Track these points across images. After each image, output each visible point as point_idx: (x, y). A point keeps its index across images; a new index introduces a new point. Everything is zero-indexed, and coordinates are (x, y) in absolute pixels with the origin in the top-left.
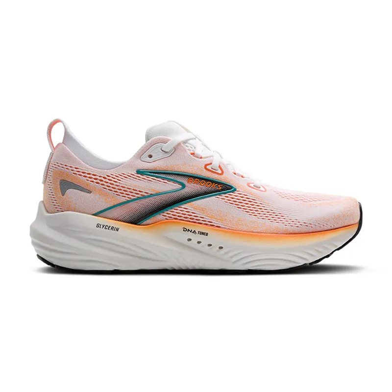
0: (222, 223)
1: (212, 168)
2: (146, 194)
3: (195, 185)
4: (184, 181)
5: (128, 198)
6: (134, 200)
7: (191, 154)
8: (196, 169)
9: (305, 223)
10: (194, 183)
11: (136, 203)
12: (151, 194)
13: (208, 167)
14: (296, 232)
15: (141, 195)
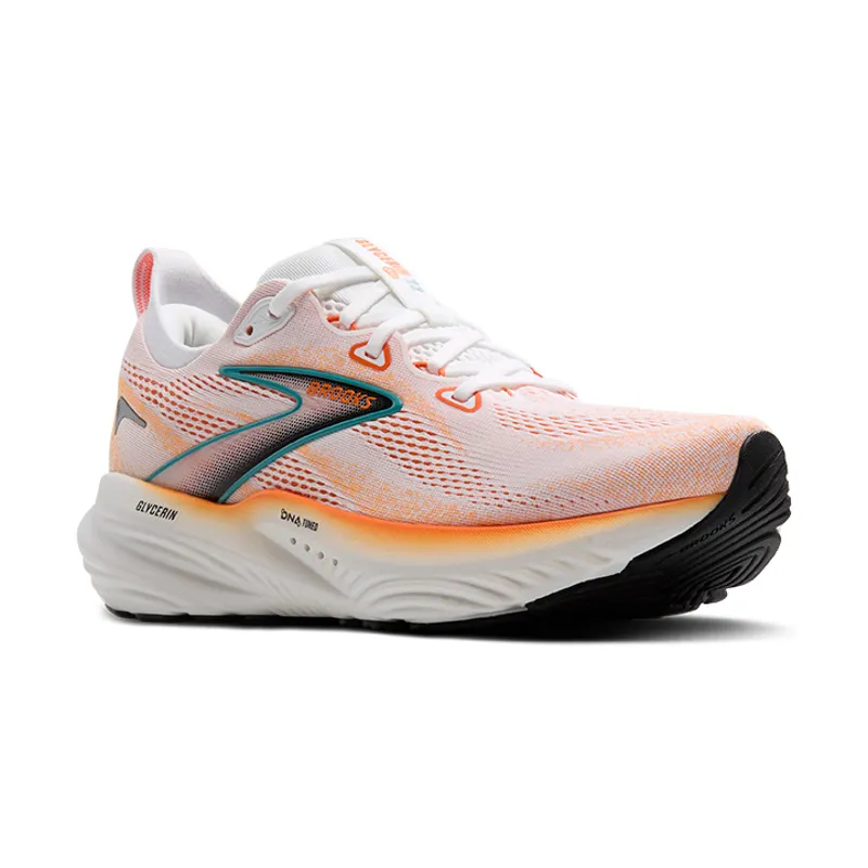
0: (354, 498)
1: (366, 354)
2: (229, 427)
3: (321, 399)
4: (301, 389)
5: (200, 436)
6: (210, 441)
7: (330, 321)
8: (329, 357)
9: (519, 495)
10: (319, 396)
11: (213, 448)
12: (240, 426)
13: (356, 352)
14: (497, 519)
15: (222, 429)
